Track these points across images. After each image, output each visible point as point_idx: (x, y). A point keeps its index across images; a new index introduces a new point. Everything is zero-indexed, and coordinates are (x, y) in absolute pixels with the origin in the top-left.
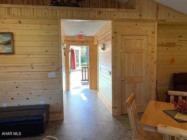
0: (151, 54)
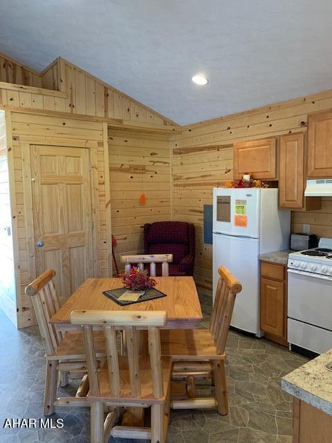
0: (98, 186)
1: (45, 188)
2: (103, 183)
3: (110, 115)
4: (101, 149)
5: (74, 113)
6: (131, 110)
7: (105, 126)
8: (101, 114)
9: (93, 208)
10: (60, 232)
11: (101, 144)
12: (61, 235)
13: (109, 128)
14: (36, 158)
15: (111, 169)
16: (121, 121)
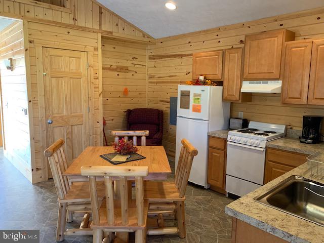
0: (93, 81)
1: (54, 80)
2: (97, 78)
3: (104, 28)
4: (96, 53)
5: (77, 24)
6: (119, 25)
7: (100, 35)
8: (97, 27)
9: (89, 96)
10: (65, 113)
11: (96, 49)
12: (65, 116)
13: (102, 37)
14: (47, 57)
15: (103, 68)
16: (111, 33)
